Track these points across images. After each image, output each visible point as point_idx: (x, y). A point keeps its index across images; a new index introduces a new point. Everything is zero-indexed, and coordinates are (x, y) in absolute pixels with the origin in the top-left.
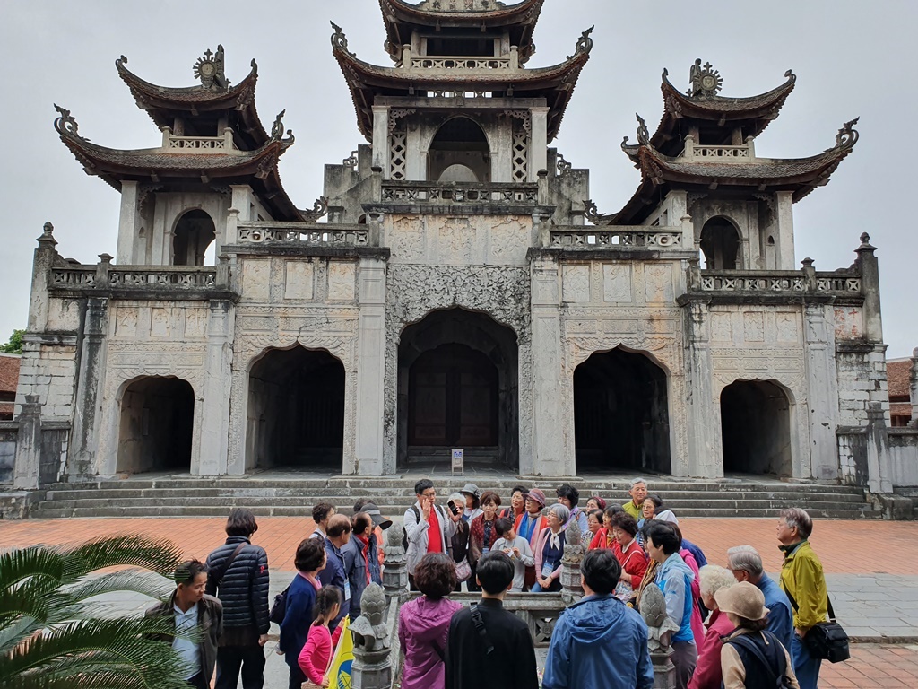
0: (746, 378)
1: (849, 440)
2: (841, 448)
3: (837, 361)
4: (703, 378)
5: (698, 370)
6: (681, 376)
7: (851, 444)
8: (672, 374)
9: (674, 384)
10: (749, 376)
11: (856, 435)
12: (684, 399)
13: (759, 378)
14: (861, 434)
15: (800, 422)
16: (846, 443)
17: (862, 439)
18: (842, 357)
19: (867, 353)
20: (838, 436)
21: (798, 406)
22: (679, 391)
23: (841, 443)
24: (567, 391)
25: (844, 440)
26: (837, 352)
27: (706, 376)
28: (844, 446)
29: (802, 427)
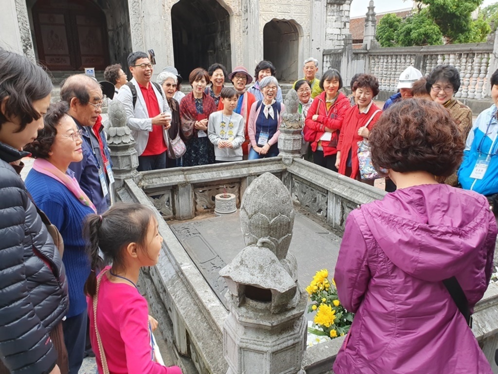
0: (278, 18)
1: (330, 57)
2: (325, 63)
3: (327, 9)
4: (254, 17)
5: (251, 11)
6: (240, 15)
7: (331, 60)
8: (234, 14)
9: (236, 21)
10: (280, 17)
11: (335, 54)
12: (241, 31)
13: (286, 18)
14: (338, 53)
15: (305, 48)
16: (328, 60)
17: (338, 57)
18: (329, 6)
19: (342, 4)
20: (323, 55)
21: (305, 37)
22: (238, 26)
23: (325, 60)
24: (167, 24)
25: (327, 58)
26: (327, 3)
27: (256, 16)
28: (327, 62)
29: (306, 50)
